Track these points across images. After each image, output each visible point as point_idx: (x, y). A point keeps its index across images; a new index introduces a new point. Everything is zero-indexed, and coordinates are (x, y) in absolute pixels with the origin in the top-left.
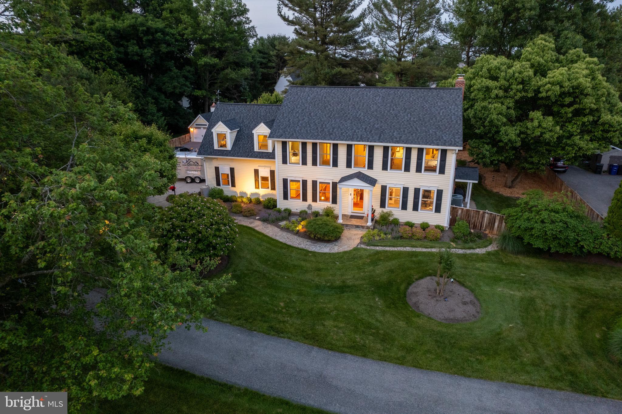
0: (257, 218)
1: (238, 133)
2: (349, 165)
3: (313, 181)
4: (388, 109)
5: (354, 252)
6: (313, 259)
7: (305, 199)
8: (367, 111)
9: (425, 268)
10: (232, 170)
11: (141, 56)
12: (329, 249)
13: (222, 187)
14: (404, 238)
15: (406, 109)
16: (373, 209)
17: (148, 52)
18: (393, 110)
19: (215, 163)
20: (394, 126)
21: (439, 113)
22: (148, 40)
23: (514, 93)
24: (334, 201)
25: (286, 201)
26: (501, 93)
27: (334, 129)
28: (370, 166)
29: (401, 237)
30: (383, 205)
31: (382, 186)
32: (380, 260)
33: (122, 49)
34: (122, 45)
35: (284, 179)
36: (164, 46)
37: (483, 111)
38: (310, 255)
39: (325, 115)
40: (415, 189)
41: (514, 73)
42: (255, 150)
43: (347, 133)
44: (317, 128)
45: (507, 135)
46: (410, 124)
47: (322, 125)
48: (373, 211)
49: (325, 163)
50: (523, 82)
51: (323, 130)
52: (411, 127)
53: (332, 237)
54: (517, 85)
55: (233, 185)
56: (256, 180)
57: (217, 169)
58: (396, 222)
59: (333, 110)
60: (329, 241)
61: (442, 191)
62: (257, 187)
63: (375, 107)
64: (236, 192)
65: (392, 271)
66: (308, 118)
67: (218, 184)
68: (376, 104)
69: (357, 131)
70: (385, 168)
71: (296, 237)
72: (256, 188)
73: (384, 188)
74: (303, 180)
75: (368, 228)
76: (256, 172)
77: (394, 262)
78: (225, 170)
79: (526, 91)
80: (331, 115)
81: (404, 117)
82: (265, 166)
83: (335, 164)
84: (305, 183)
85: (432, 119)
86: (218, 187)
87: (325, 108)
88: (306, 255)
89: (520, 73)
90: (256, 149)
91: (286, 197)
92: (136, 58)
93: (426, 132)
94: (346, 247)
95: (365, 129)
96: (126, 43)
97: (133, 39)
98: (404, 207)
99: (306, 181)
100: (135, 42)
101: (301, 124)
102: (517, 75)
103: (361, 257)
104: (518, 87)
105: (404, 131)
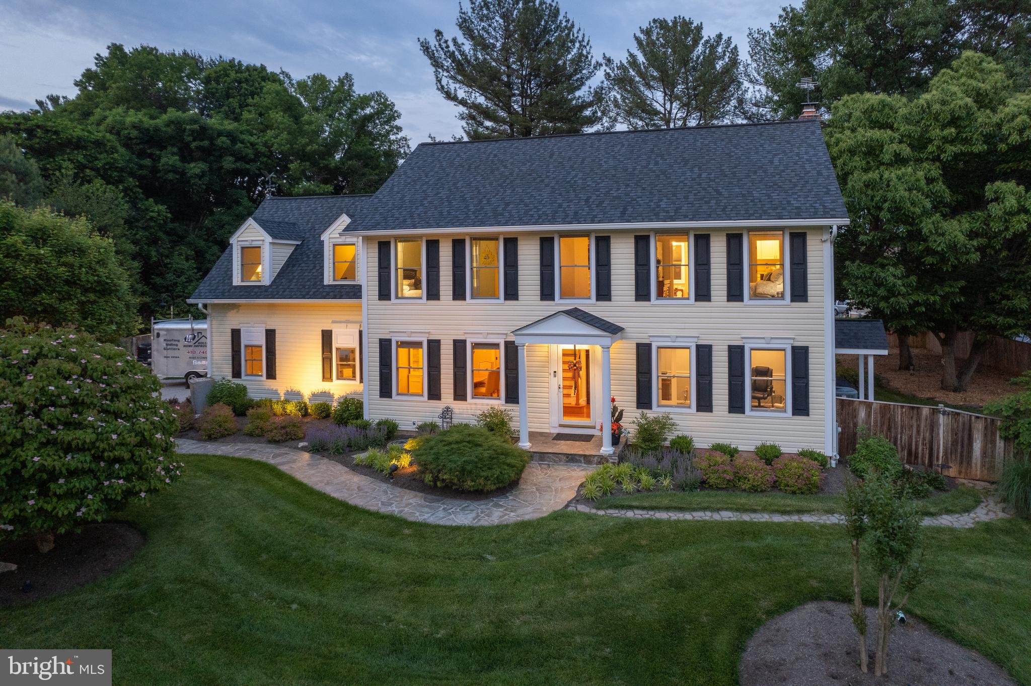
0: (301, 444)
1: (295, 250)
2: (547, 293)
3: (456, 342)
4: (644, 163)
5: (553, 525)
6: (412, 546)
7: (434, 393)
8: (592, 170)
9: (793, 573)
10: (270, 335)
11: (183, 174)
12: (474, 514)
13: (244, 381)
14: (711, 487)
15: (686, 162)
16: (615, 409)
17: (195, 168)
18: (657, 163)
19: (234, 320)
20: (659, 191)
21: (771, 162)
22: (200, 149)
23: (939, 147)
24: (512, 396)
25: (385, 401)
26: (906, 151)
27: (507, 205)
28: (604, 292)
29: (703, 484)
30: (644, 400)
31: (638, 345)
32: (637, 548)
33: (147, 162)
34: (150, 156)
35: (381, 341)
36: (231, 159)
37: (870, 192)
38: (407, 531)
39: (491, 184)
40: (730, 348)
41: (928, 103)
42: (326, 282)
43: (539, 210)
44: (467, 207)
45: (943, 235)
46: (700, 184)
47: (480, 201)
48: (617, 416)
49: (485, 293)
50: (954, 121)
51: (482, 208)
52: (704, 189)
53: (487, 478)
54: (944, 127)
55: (271, 374)
56: (326, 360)
57: (236, 335)
58: (683, 446)
59: (511, 174)
60: (478, 494)
61: (805, 350)
62: (327, 376)
63: (611, 162)
64: (276, 392)
65: (677, 584)
66: (450, 190)
67: (237, 373)
68: (614, 157)
69: (565, 205)
70: (642, 294)
71: (384, 486)
72: (324, 378)
73: (644, 353)
74: (429, 342)
75: (602, 460)
76: (327, 337)
77: (684, 554)
78: (254, 336)
79: (966, 141)
80: (505, 182)
81: (684, 174)
82: (348, 322)
83: (512, 293)
84: (434, 347)
85: (755, 172)
86: (237, 381)
87: (492, 172)
88: (392, 534)
89: (944, 103)
90: (328, 280)
91: (385, 391)
92: (170, 176)
93: (743, 195)
94: (530, 509)
95: (587, 201)
96: (158, 152)
97: (173, 145)
98: (705, 403)
99: (438, 342)
100: (175, 150)
101: (430, 203)
102: (936, 107)
103: (572, 540)
104: (946, 132)
105: (686, 198)
